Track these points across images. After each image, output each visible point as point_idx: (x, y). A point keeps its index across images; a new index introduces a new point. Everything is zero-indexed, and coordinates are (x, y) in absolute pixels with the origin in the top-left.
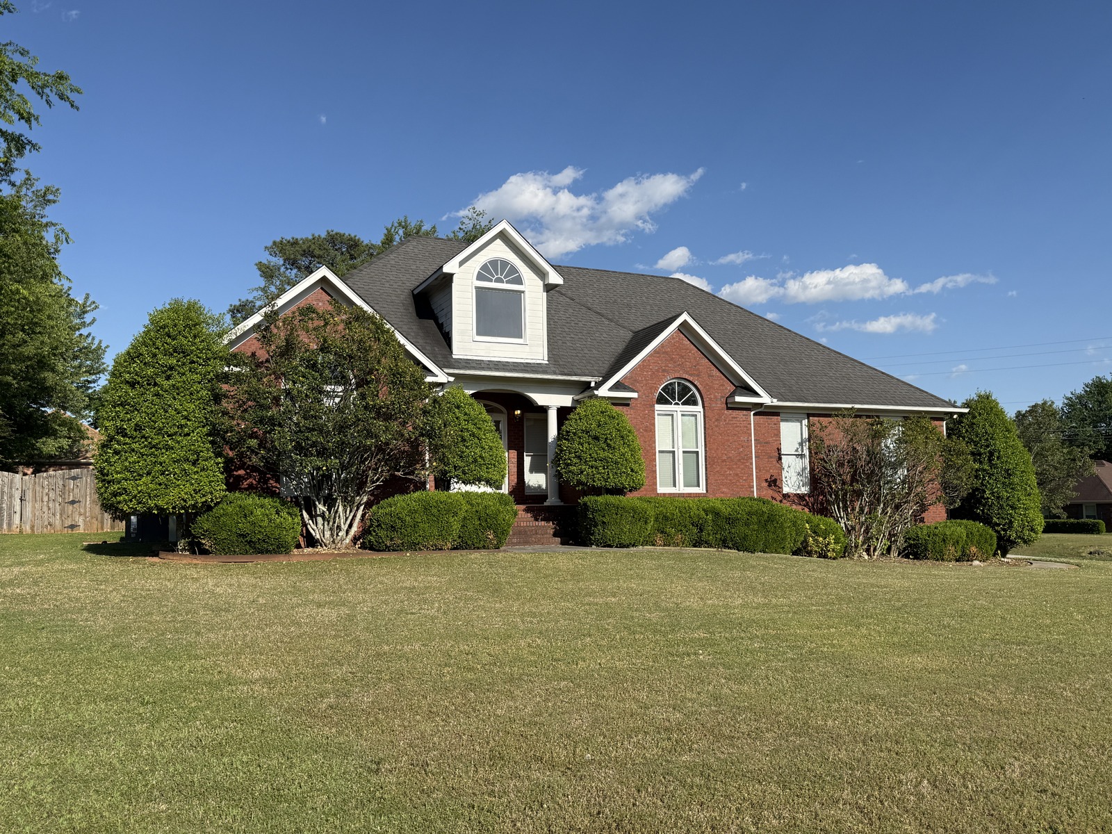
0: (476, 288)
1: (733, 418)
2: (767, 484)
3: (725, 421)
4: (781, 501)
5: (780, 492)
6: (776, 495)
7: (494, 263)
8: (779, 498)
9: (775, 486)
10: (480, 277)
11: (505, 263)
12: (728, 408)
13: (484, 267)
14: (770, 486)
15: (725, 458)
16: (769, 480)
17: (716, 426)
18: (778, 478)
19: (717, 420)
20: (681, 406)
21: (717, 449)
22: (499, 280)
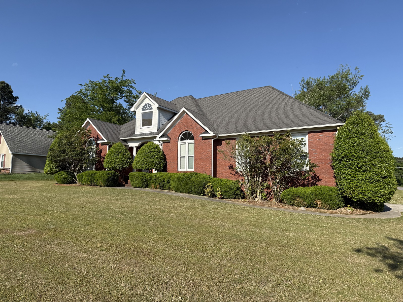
0: (142, 113)
1: (204, 143)
2: (229, 168)
3: (201, 144)
4: (234, 175)
5: (234, 171)
6: (232, 172)
7: (146, 105)
8: (233, 173)
9: (232, 168)
10: (143, 110)
11: (149, 104)
12: (203, 139)
13: (144, 107)
14: (230, 168)
15: (200, 158)
16: (229, 166)
17: (198, 146)
18: (233, 165)
19: (198, 144)
20: (189, 140)
21: (198, 155)
22: (147, 109)
